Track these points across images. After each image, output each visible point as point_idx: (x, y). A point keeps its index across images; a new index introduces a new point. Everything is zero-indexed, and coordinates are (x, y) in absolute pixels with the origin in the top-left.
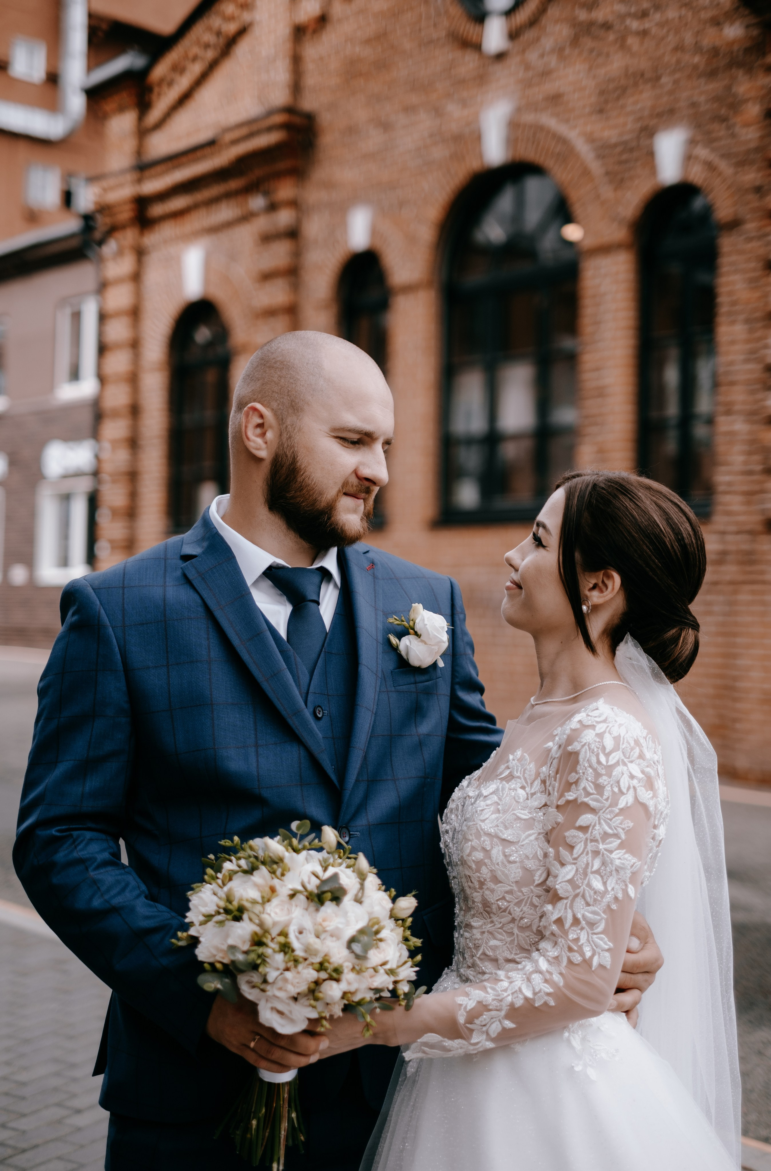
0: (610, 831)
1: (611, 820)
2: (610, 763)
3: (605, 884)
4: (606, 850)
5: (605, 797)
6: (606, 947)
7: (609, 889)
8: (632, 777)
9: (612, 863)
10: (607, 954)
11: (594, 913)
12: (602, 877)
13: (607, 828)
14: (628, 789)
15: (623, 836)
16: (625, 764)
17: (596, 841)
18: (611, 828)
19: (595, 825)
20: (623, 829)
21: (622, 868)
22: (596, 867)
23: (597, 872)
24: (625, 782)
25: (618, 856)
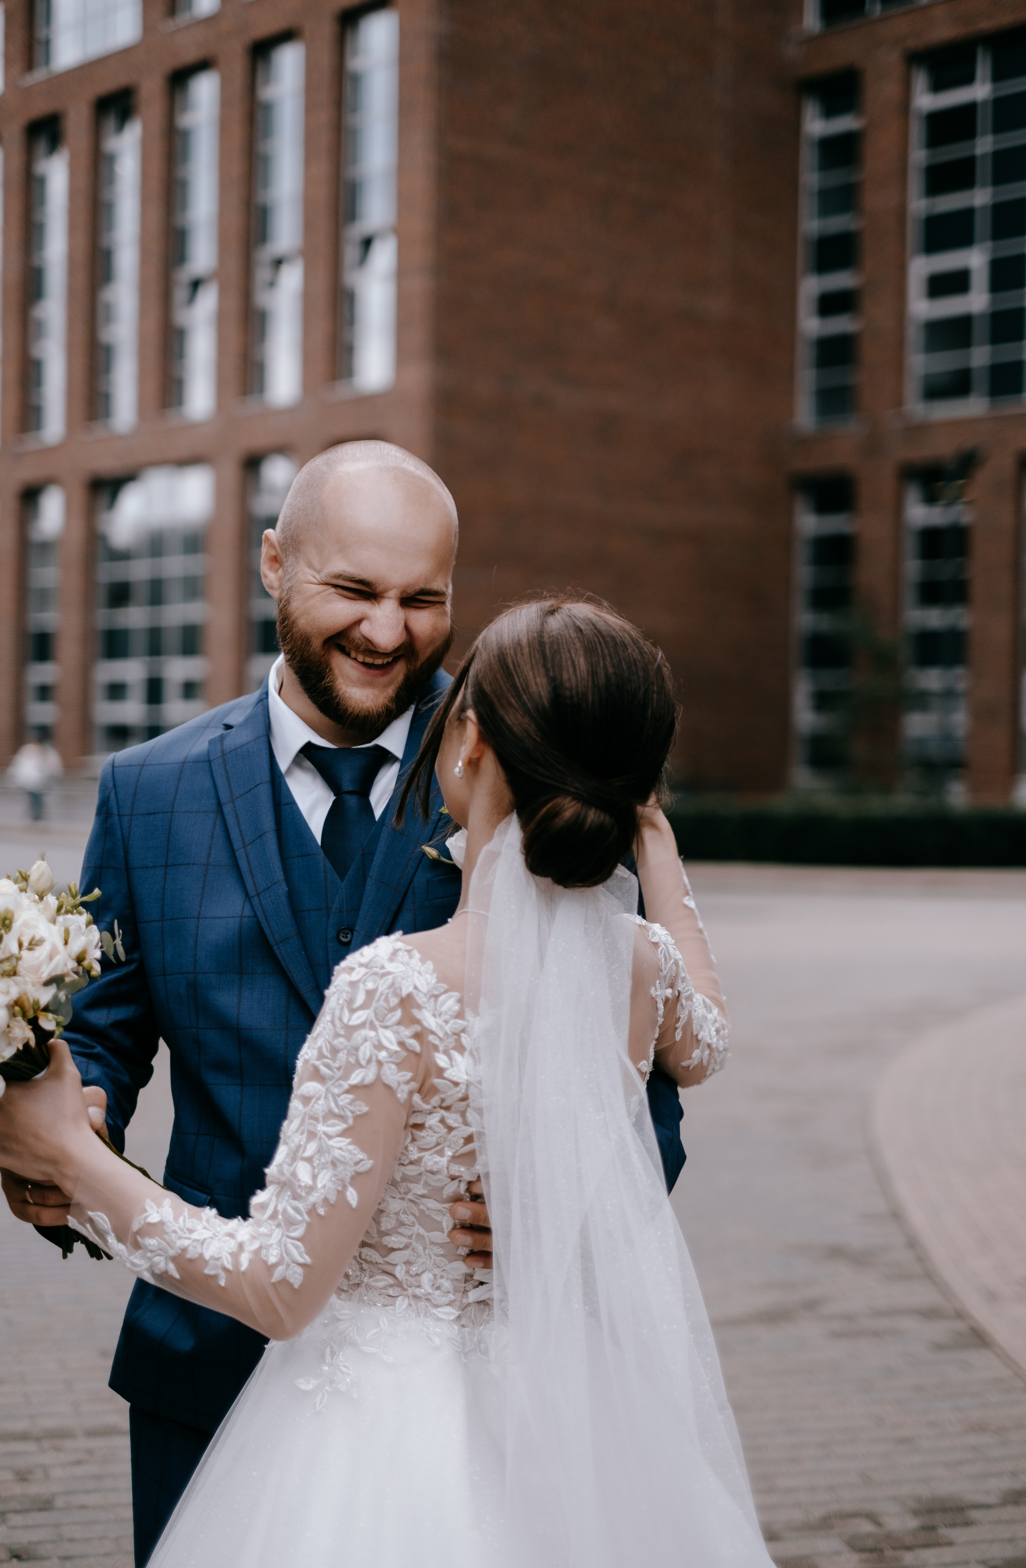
0: (336, 1110)
1: (339, 1096)
2: (351, 1023)
3: (314, 1177)
4: (325, 1134)
5: (337, 1065)
6: (301, 1260)
7: (319, 1185)
8: (380, 1046)
9: (329, 1153)
10: (299, 1270)
11: (297, 1210)
12: (313, 1167)
13: (333, 1105)
14: (369, 1061)
15: (351, 1121)
16: (373, 1027)
17: (316, 1119)
18: (337, 1105)
19: (319, 1099)
20: (352, 1112)
21: (341, 1162)
22: (308, 1153)
23: (309, 1160)
24: (366, 1051)
25: (339, 1145)
